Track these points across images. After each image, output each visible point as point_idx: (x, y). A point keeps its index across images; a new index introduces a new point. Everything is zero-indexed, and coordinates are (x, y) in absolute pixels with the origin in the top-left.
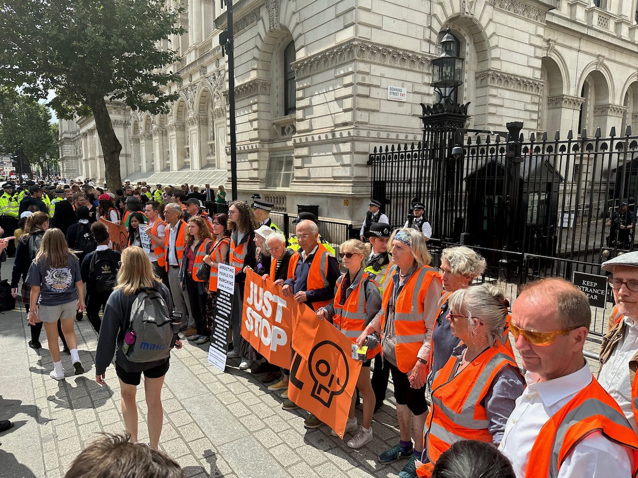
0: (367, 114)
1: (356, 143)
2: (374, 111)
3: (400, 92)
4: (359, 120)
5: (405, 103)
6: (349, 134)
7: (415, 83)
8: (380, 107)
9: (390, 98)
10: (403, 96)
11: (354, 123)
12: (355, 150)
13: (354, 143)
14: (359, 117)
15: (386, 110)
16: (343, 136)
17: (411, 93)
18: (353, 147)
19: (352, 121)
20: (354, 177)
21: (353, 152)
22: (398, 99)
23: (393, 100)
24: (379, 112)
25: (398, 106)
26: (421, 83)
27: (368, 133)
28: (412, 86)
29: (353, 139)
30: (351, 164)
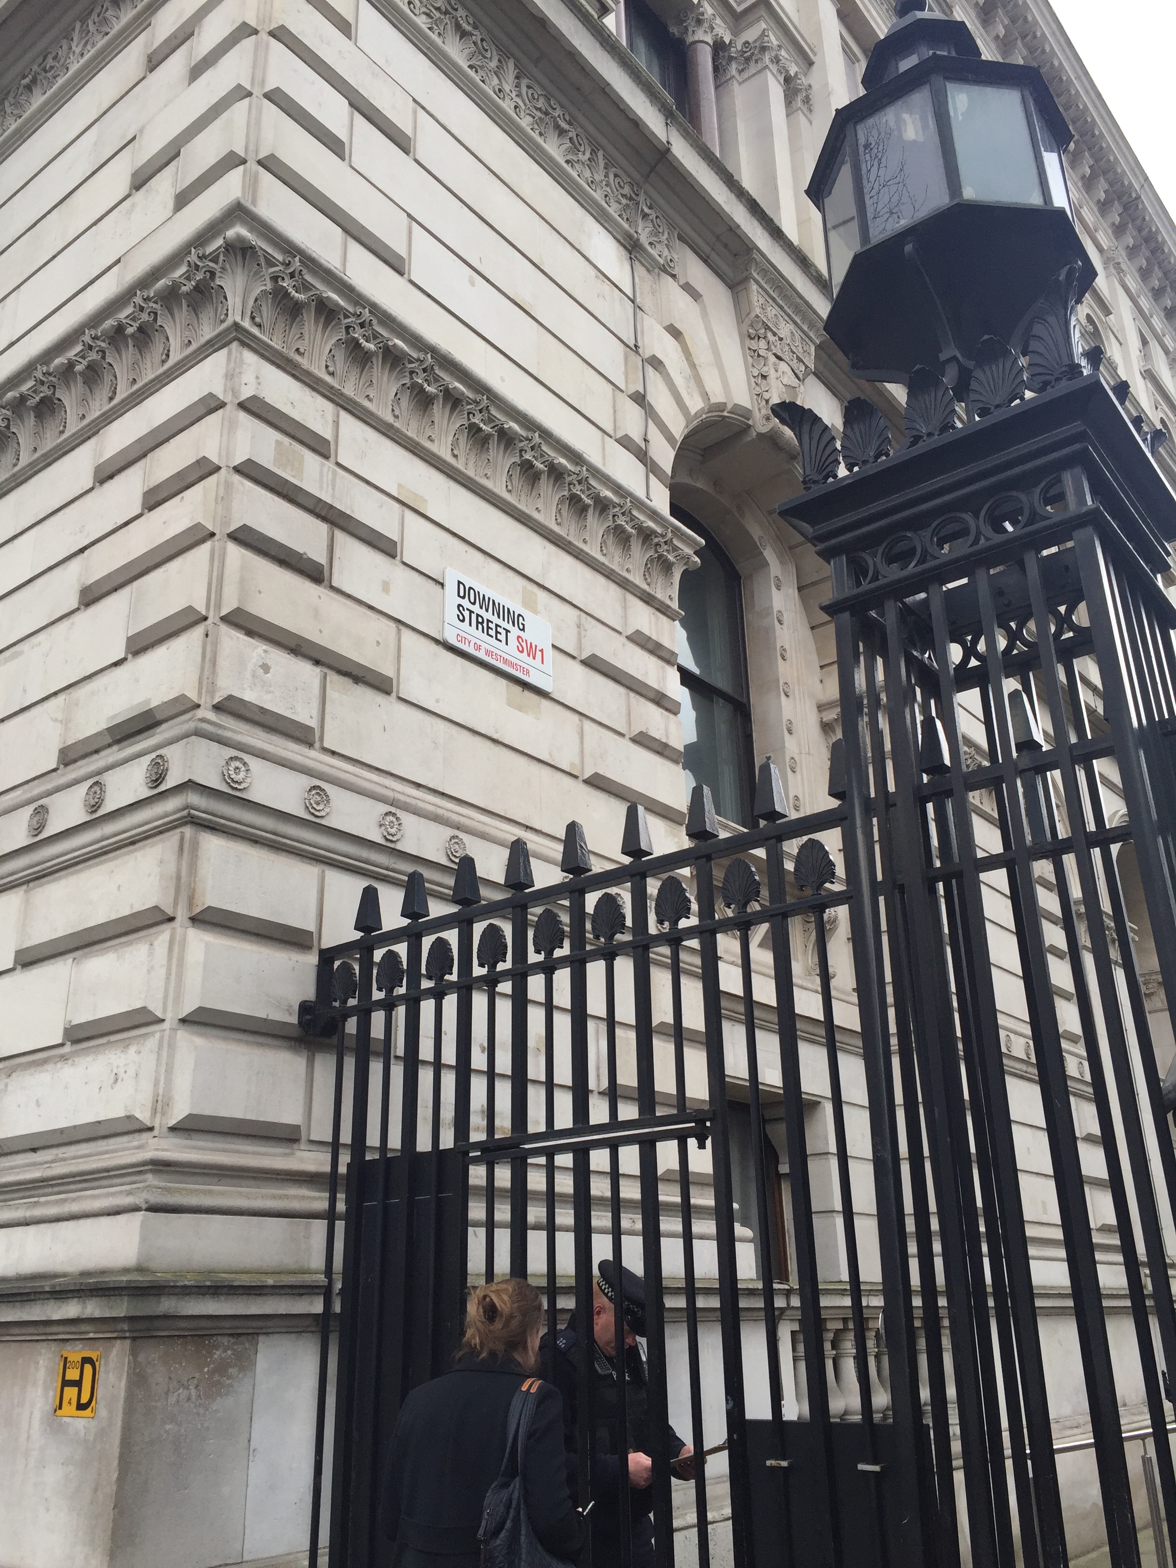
0: (307, 674)
1: (212, 846)
2: (356, 674)
3: (515, 631)
4: (249, 696)
5: (545, 703)
6: (157, 778)
7: (590, 619)
8: (399, 669)
9: (463, 640)
10: (534, 658)
11: (209, 706)
12: (197, 896)
13: (195, 846)
14: (248, 674)
15: (437, 701)
16: (109, 806)
17: (574, 658)
18: (184, 873)
19: (193, 696)
20: (172, 1122)
21: (182, 915)
22: (505, 661)
23: (481, 655)
24: (394, 694)
25: (510, 704)
26: (620, 633)
27: (314, 792)
28: (579, 626)
29: (185, 813)
30: (161, 1005)
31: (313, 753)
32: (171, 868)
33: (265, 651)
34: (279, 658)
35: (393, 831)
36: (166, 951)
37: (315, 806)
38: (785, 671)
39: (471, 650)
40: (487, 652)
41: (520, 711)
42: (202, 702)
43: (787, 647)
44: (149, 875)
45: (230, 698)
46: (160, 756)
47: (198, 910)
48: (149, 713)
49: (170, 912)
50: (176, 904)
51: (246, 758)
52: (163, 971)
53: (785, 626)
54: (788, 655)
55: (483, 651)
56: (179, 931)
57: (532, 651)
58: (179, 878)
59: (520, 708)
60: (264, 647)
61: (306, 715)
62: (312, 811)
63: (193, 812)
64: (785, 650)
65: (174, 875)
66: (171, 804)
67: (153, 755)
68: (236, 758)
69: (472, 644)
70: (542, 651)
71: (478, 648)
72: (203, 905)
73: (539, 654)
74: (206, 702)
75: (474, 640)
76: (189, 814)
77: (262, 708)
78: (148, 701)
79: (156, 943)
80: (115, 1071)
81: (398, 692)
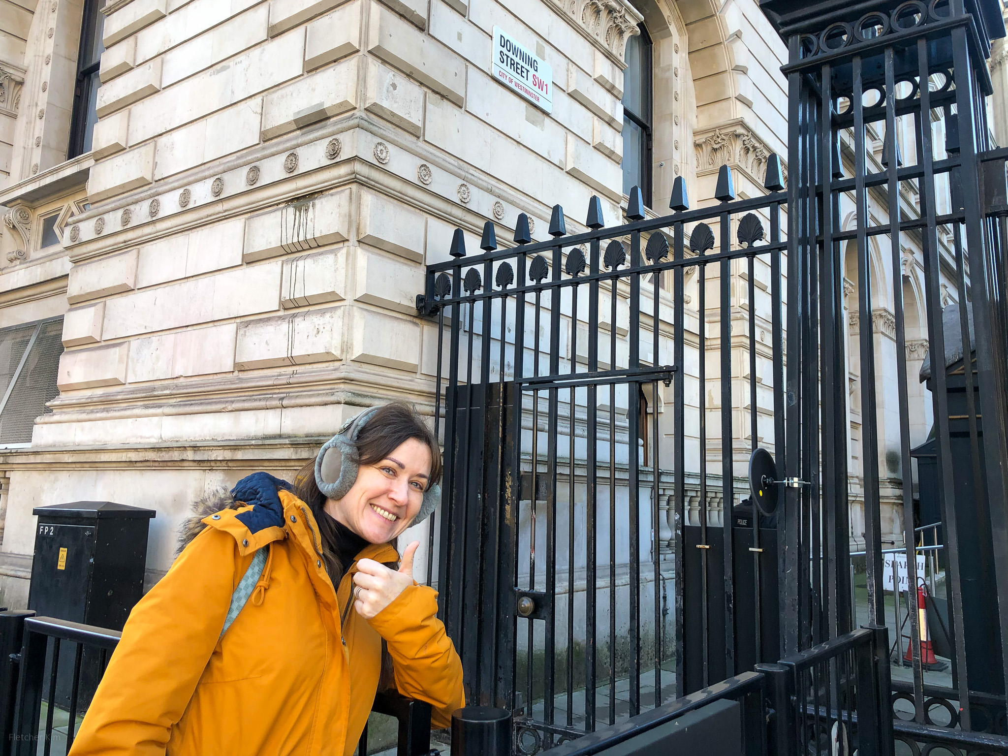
0: (416, 92)
1: (368, 198)
2: (444, 95)
3: (532, 71)
4: (385, 104)
5: (547, 120)
6: (334, 154)
7: (574, 66)
8: (466, 92)
9: (502, 75)
10: (542, 90)
11: (362, 108)
12: (361, 227)
13: (359, 198)
14: (385, 90)
15: (487, 115)
16: (302, 169)
17: (564, 91)
18: (353, 213)
19: (352, 102)
20: (353, 358)
21: (353, 239)
22: (526, 91)
23: (512, 86)
24: (463, 108)
25: (527, 119)
26: (591, 76)
27: (423, 168)
28: (568, 71)
29: (353, 176)
30: (343, 291)
31: (421, 143)
32: (345, 209)
33: (394, 75)
34: (401, 81)
35: (465, 196)
36: (345, 259)
37: (423, 177)
38: (677, 108)
39: (507, 82)
40: (516, 84)
41: (533, 124)
42: (358, 107)
43: (679, 92)
44: (332, 213)
45: (375, 104)
46: (336, 140)
47: (361, 237)
48: (323, 111)
49: (346, 236)
50: (349, 232)
51: (387, 144)
52: (344, 271)
53: (678, 78)
54: (679, 98)
55: (513, 83)
56: (352, 248)
57: (541, 85)
58: (350, 216)
59: (533, 123)
60: (393, 73)
61: (415, 118)
62: (422, 180)
63: (358, 176)
64: (677, 94)
65: (347, 214)
66: (343, 170)
67: (331, 139)
68: (380, 144)
69: (508, 78)
70: (546, 85)
71: (511, 81)
72: (365, 233)
73: (545, 87)
74: (361, 106)
75: (509, 76)
76: (356, 178)
77: (392, 112)
78: (322, 104)
79: (339, 255)
80: (317, 327)
81: (466, 107)
